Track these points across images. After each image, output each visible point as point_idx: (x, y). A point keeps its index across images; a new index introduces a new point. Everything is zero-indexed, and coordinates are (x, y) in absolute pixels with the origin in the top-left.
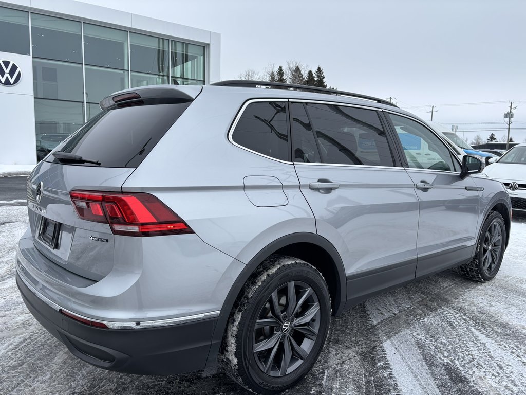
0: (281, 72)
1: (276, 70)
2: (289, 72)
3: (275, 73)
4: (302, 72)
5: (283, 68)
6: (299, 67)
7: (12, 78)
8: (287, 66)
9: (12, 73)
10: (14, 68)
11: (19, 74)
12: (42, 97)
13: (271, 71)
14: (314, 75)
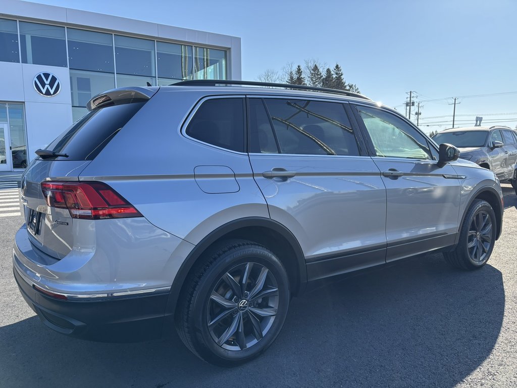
0: (299, 71)
1: (295, 69)
2: (308, 70)
3: (294, 72)
4: (321, 70)
5: (301, 68)
6: (317, 65)
7: (52, 89)
8: (305, 65)
9: (51, 85)
10: (54, 79)
11: (58, 84)
12: (78, 106)
13: (290, 71)
14: (332, 73)
